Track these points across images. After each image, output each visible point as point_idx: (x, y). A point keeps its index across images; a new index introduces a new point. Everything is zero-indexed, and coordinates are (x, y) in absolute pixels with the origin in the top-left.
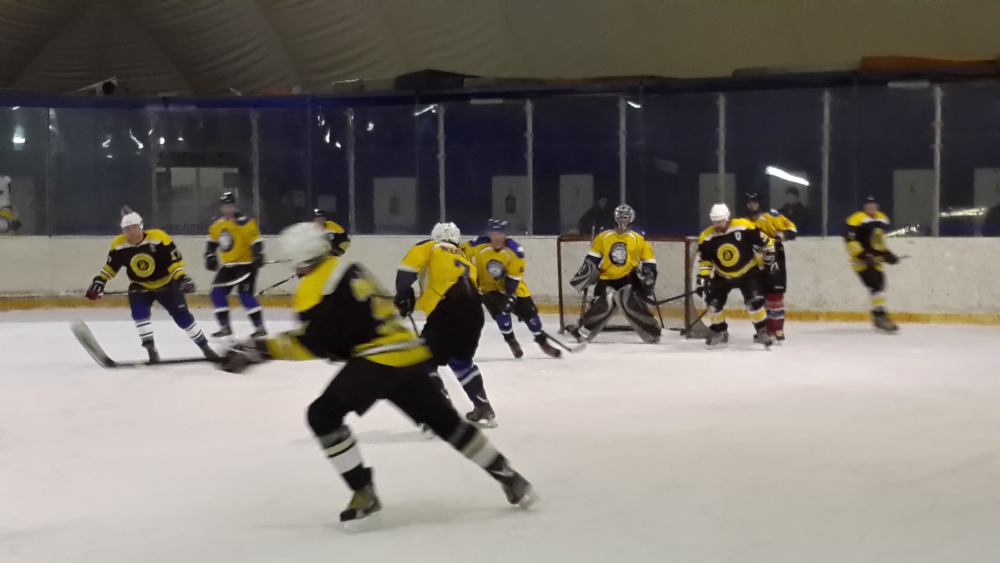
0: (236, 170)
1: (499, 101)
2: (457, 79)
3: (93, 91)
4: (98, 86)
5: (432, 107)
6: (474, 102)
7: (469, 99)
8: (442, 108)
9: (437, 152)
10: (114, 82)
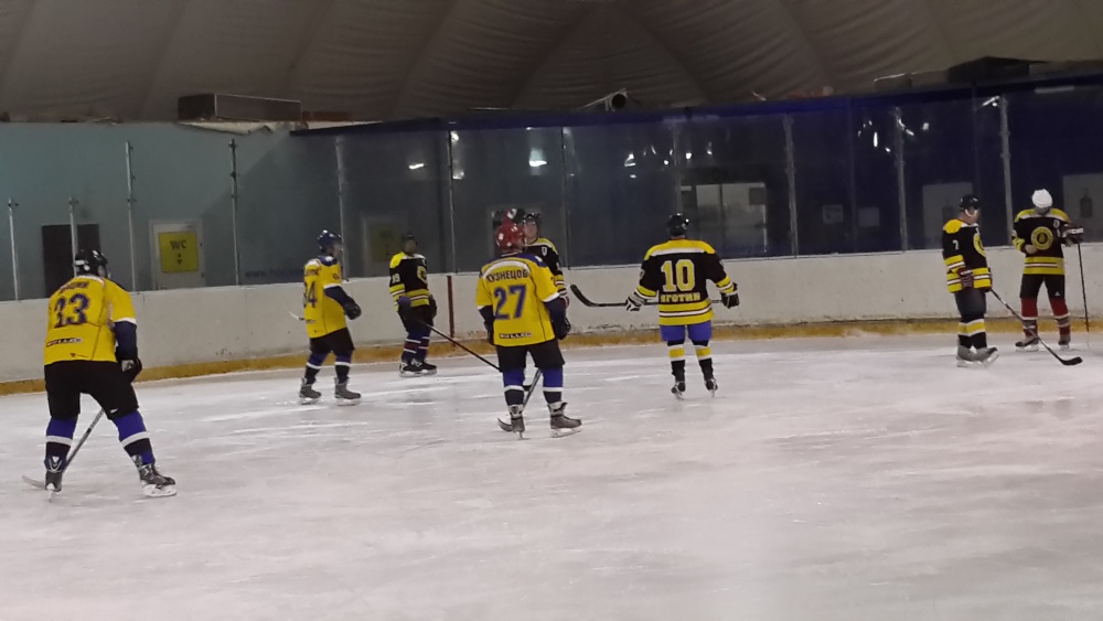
0: (762, 185)
1: (1070, 88)
2: (1021, 66)
3: (602, 106)
4: (607, 99)
5: (993, 99)
6: (1039, 91)
7: (1034, 88)
8: (1004, 101)
9: (1001, 151)
10: (625, 94)
